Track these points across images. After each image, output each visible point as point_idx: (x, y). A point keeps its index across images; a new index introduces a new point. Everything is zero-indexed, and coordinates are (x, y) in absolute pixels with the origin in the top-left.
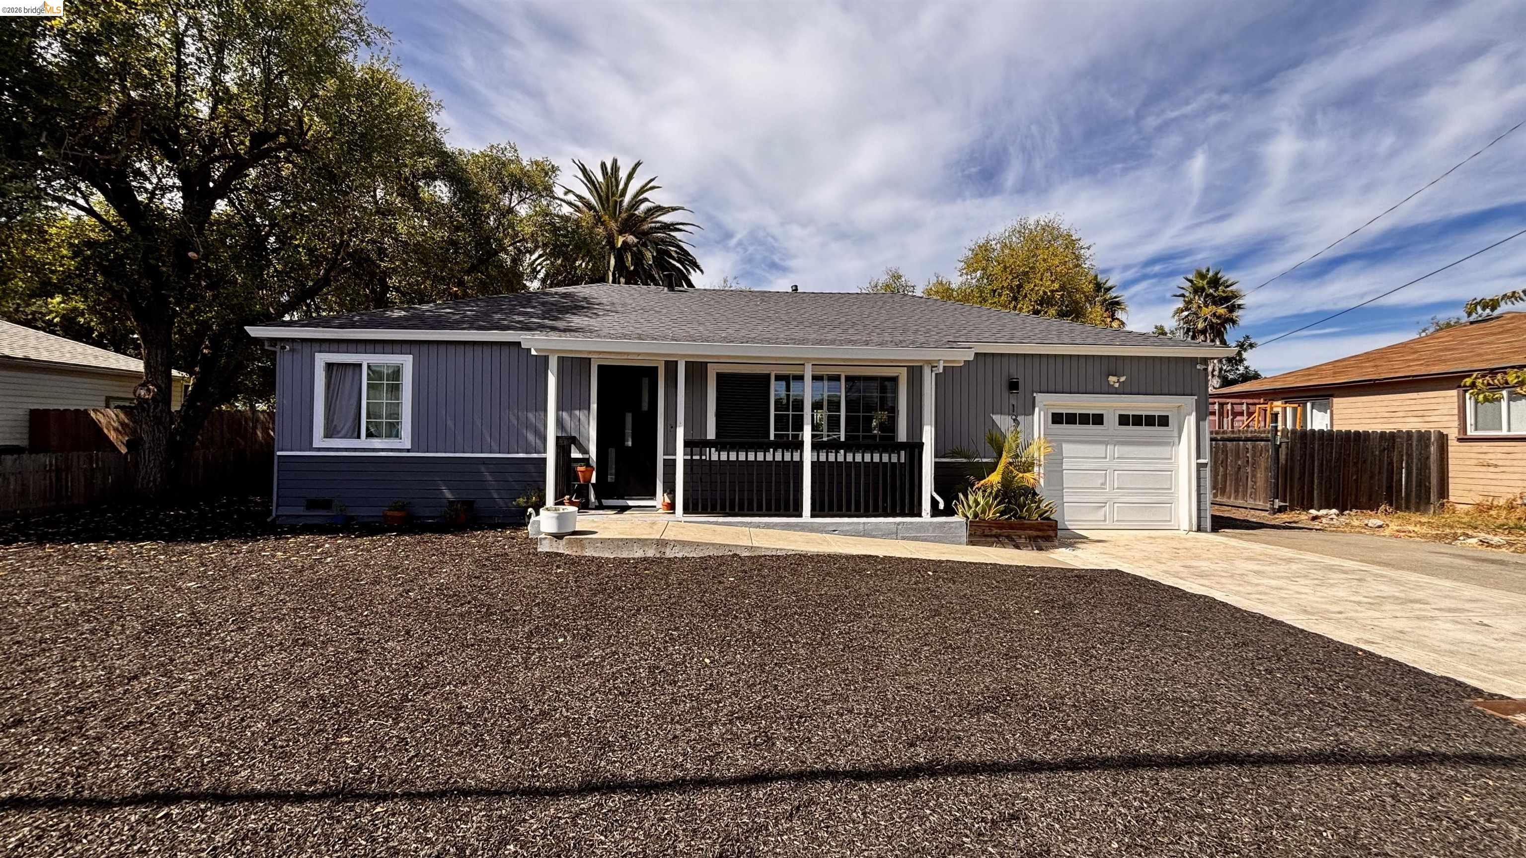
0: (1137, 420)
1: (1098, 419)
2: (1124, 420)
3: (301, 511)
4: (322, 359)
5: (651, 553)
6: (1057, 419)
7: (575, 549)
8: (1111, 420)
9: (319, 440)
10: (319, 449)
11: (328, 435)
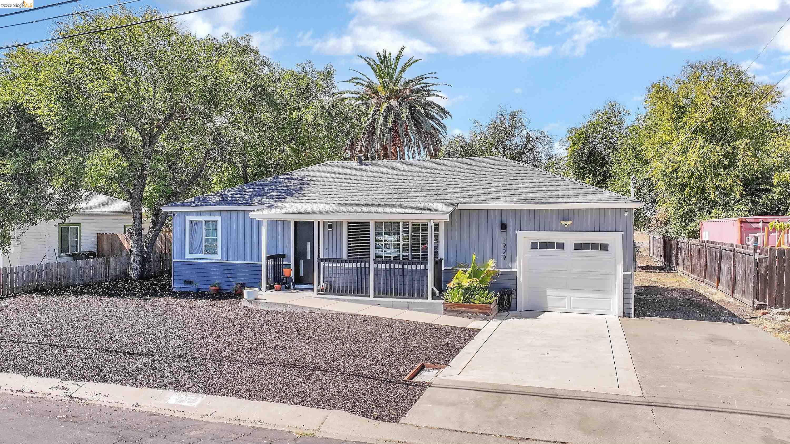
0: (586, 247)
1: (560, 246)
2: (577, 246)
3: (181, 285)
4: (188, 219)
5: (282, 309)
6: (534, 245)
7: (255, 306)
8: (569, 246)
9: (188, 255)
10: (188, 259)
11: (191, 252)
